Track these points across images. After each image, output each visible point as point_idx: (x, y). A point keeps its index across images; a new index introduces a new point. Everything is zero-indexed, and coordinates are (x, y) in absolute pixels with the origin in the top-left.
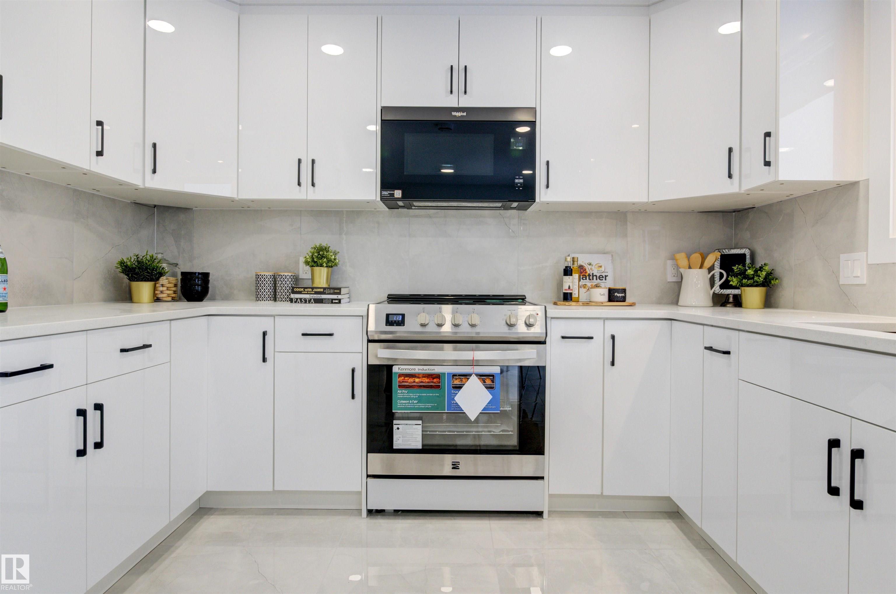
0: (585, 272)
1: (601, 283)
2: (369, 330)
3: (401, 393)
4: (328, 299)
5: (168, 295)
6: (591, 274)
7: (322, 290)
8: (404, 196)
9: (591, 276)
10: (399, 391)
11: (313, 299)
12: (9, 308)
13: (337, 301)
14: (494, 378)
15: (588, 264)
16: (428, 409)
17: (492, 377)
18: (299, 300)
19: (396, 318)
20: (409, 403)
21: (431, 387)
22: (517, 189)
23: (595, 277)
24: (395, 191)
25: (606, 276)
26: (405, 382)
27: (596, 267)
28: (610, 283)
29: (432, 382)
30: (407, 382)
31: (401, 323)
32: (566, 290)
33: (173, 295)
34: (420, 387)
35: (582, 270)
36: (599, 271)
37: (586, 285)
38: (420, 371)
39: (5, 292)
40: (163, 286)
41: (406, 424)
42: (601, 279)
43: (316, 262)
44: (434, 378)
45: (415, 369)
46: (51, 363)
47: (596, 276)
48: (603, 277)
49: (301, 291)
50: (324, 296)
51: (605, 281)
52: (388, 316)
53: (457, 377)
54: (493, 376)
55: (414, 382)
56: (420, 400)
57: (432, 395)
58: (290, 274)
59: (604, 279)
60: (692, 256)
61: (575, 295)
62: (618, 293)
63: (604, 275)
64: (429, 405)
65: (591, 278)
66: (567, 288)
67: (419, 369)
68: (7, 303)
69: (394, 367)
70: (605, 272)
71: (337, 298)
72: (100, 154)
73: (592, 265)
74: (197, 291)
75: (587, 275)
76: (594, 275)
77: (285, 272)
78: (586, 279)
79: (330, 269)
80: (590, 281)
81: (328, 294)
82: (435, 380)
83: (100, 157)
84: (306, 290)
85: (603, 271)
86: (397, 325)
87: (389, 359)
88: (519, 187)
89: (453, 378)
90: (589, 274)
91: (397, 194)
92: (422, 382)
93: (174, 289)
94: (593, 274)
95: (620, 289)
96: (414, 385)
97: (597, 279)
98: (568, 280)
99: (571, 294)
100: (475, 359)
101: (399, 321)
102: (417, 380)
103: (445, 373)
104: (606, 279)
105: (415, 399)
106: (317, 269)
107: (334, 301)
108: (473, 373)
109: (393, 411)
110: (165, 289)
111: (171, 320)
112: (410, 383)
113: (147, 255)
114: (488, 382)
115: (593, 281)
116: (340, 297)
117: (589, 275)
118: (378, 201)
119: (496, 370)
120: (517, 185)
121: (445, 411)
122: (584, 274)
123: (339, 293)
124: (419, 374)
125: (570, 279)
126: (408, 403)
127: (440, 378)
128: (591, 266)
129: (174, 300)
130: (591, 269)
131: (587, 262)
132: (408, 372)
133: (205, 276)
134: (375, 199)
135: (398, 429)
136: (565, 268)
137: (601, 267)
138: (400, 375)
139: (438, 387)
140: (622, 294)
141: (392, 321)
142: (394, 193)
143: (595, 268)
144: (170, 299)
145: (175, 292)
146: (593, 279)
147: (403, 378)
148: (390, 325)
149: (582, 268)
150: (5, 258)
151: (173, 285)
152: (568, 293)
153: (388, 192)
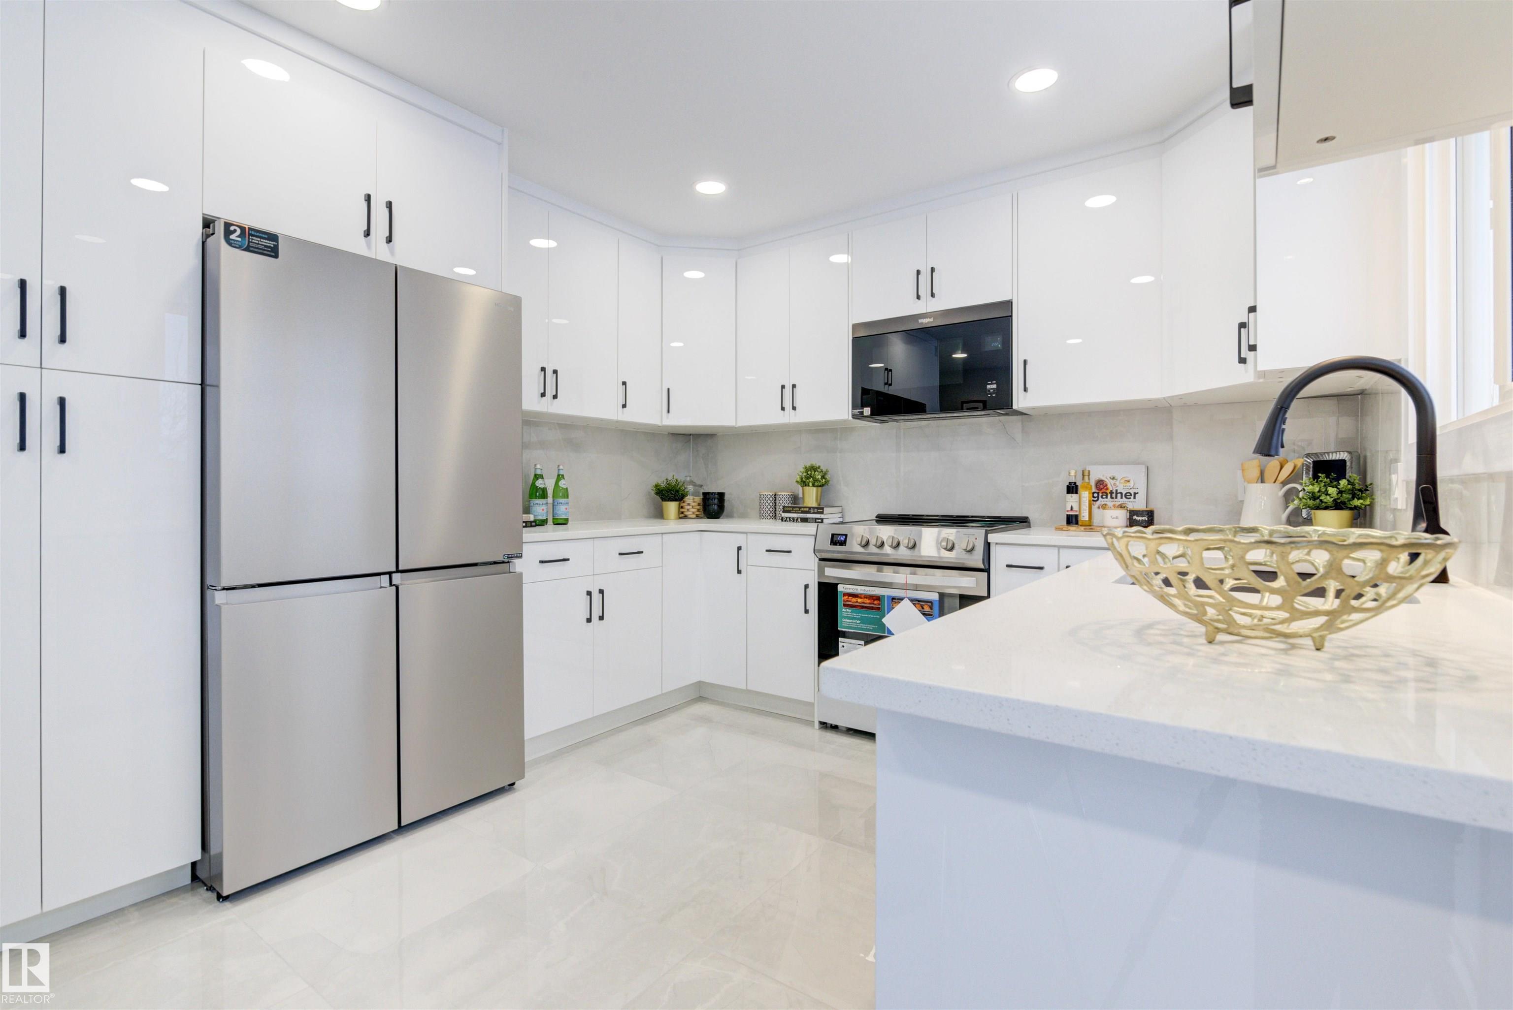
0: (1105, 488)
1: (1128, 503)
2: (816, 548)
3: (846, 612)
4: (813, 518)
5: (693, 513)
6: (1114, 491)
7: (807, 509)
8: (873, 414)
9: (1113, 493)
10: (843, 610)
11: (800, 518)
12: (569, 522)
13: (820, 521)
14: (932, 605)
15: (1110, 478)
16: (869, 630)
17: (930, 604)
18: (788, 519)
19: (840, 538)
20: (853, 623)
21: (872, 608)
22: (989, 395)
23: (1119, 495)
24: (865, 409)
25: (1135, 494)
26: (849, 601)
27: (1121, 481)
28: (1139, 504)
29: (873, 604)
30: (850, 601)
31: (843, 543)
32: (1068, 511)
33: (698, 513)
34: (863, 607)
35: (1102, 486)
36: (1126, 487)
37: (1106, 505)
38: (862, 592)
39: (566, 511)
40: (689, 504)
41: (851, 643)
42: (1127, 497)
43: (805, 481)
44: (874, 600)
45: (857, 589)
46: (568, 558)
47: (1121, 493)
48: (1131, 495)
49: (790, 511)
50: (809, 516)
51: (1134, 500)
52: (833, 535)
53: (896, 601)
54: (931, 602)
55: (857, 602)
56: (863, 620)
57: (873, 616)
58: (787, 494)
59: (1132, 497)
60: (1270, 463)
61: (1084, 516)
62: (1138, 516)
63: (1132, 492)
64: (871, 627)
65: (1114, 495)
66: (1069, 509)
67: (861, 590)
68: (568, 519)
69: (839, 586)
70: (1134, 487)
71: (820, 517)
72: (624, 406)
73: (1117, 479)
74: (714, 509)
75: (1108, 493)
76: (1118, 492)
77: (783, 492)
78: (1107, 498)
79: (820, 489)
80: (1113, 500)
81: (814, 513)
82: (876, 602)
83: (624, 409)
84: (794, 509)
85: (1131, 487)
86: (840, 545)
87: (835, 578)
88: (991, 394)
89: (892, 601)
90: (1111, 491)
91: (866, 412)
92: (863, 603)
93: (698, 507)
94: (1117, 490)
95: (1139, 511)
96: (857, 605)
97: (1122, 498)
98: (1070, 499)
99: (1076, 516)
100: (908, 582)
101: (841, 541)
102: (859, 600)
103: (885, 596)
104: (1135, 498)
105: (858, 619)
106: (806, 488)
107: (817, 521)
108: (905, 598)
109: (839, 629)
110: (691, 507)
111: (662, 534)
112: (853, 603)
113: (673, 478)
114: (927, 609)
115: (1116, 500)
116: (822, 516)
117: (1111, 493)
118: (850, 420)
119: (935, 597)
120: (989, 391)
121: (885, 633)
122: (1103, 490)
123: (822, 513)
124: (861, 594)
125: (1073, 498)
126: (851, 622)
127: (880, 600)
128: (1115, 480)
129: (698, 517)
130: (1114, 484)
131: (1111, 475)
132: (851, 591)
133: (721, 496)
134: (847, 418)
135: (843, 646)
136: (1068, 484)
137: (1129, 481)
138: (845, 594)
139: (879, 609)
140: (1143, 517)
141: (836, 541)
142: (863, 411)
143: (1121, 483)
144: (694, 516)
145: (698, 510)
146: (1116, 498)
147: (847, 597)
148: (834, 545)
149: (1102, 483)
150: (567, 488)
151: (696, 504)
152: (1072, 515)
153: (858, 410)
